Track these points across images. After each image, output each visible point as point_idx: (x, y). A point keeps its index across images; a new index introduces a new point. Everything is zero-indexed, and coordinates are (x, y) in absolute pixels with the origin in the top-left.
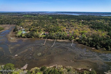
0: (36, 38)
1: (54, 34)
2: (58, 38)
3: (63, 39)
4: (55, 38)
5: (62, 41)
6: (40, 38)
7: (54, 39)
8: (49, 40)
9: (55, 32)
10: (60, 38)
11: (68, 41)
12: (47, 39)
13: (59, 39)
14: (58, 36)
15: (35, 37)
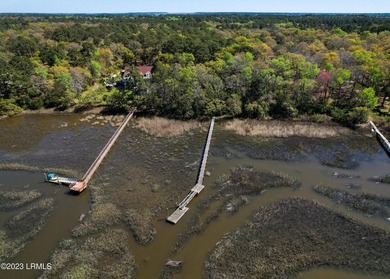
0: (43, 111)
1: (194, 71)
2: (238, 107)
3: (278, 113)
4: (211, 108)
5: (278, 130)
6: (80, 110)
7: (200, 113)
8: (156, 125)
9: (199, 60)
10: (251, 106)
11: (332, 133)
12: (138, 115)
13: (244, 115)
14: (229, 91)
15: (33, 107)
